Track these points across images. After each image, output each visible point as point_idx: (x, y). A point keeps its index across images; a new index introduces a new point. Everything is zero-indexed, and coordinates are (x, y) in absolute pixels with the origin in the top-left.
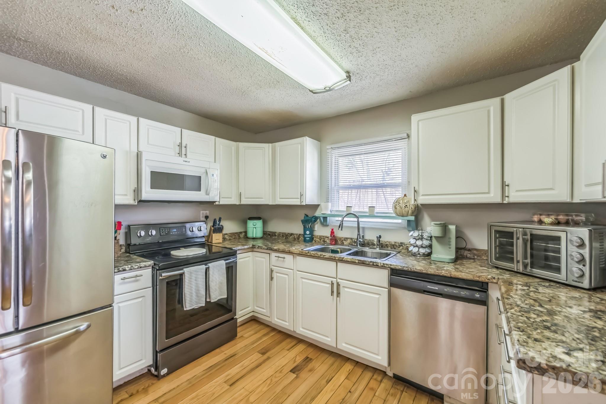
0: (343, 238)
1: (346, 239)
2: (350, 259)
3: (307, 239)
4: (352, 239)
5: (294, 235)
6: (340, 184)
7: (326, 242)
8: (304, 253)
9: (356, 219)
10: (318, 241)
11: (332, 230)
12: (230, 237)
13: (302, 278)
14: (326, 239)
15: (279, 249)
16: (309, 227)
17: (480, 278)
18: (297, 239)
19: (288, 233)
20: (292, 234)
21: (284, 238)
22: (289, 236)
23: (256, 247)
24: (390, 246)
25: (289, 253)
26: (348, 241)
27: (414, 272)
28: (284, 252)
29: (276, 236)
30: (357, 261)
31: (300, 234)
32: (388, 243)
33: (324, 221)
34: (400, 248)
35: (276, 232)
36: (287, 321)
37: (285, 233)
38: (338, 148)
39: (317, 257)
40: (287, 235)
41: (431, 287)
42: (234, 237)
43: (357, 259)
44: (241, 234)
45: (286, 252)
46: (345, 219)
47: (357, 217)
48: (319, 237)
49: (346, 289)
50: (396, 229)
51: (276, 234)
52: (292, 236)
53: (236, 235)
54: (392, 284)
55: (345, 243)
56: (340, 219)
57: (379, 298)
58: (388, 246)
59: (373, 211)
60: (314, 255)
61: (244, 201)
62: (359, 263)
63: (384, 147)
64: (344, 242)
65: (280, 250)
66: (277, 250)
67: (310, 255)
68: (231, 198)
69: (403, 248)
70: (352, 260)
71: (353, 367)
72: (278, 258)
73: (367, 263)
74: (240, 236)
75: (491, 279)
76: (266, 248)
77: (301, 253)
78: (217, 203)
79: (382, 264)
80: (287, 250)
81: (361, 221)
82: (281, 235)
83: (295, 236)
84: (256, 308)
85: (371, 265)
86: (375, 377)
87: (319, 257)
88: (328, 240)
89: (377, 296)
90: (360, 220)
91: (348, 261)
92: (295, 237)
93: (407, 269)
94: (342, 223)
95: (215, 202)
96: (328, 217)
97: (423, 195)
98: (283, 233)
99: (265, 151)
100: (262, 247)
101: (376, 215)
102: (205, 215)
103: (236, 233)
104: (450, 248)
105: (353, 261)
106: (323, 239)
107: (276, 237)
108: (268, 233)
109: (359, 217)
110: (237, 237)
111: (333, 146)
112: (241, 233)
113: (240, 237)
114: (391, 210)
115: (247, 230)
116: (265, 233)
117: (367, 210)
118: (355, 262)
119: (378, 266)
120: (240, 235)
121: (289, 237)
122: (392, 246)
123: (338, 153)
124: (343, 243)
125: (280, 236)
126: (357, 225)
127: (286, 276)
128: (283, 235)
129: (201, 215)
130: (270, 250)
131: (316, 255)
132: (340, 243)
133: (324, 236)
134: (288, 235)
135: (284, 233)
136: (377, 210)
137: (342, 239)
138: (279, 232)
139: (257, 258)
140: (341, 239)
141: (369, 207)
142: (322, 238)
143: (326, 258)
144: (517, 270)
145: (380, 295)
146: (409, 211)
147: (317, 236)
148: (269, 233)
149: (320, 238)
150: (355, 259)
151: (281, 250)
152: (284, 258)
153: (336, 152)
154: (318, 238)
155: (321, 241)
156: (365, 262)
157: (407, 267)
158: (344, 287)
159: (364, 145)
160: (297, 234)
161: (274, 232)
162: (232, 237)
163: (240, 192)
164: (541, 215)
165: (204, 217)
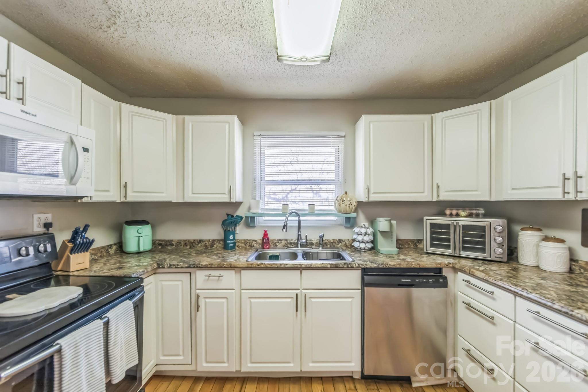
0: (275, 239)
1: (280, 241)
2: (320, 264)
3: (230, 245)
4: (286, 240)
5: (205, 241)
6: (266, 178)
7: (254, 246)
8: (255, 266)
9: (297, 218)
10: (242, 246)
11: (266, 232)
12: (93, 256)
13: (250, 298)
14: (254, 243)
15: (212, 264)
16: (232, 230)
17: (441, 265)
18: (209, 247)
19: (194, 240)
20: (200, 241)
21: (188, 247)
22: (197, 243)
23: (166, 267)
24: (329, 245)
25: (231, 267)
26: (282, 243)
27: (389, 268)
28: (221, 267)
29: (173, 245)
30: (329, 266)
31: (214, 240)
32: (327, 242)
33: (250, 222)
34: (339, 245)
35: (172, 241)
36: (225, 360)
37: (189, 240)
38: (269, 136)
39: (275, 267)
40: (192, 243)
41: (405, 280)
42: (99, 255)
43: (329, 263)
44: (110, 248)
45: (225, 267)
46: (290, 218)
47: (298, 215)
48: (243, 241)
49: (313, 300)
50: (333, 226)
51: (173, 243)
52: (201, 243)
53: (103, 250)
54: (364, 284)
55: (279, 245)
56: (284, 218)
57: (351, 302)
58: (327, 244)
59: (314, 208)
60: (270, 266)
61: (132, 197)
62: (331, 267)
63: (323, 143)
64: (277, 244)
65: (213, 266)
66: (209, 266)
67: (264, 266)
68: (108, 191)
69: (342, 245)
70: (322, 265)
71: (322, 386)
72: (209, 278)
73: (341, 266)
74: (109, 252)
75: (449, 264)
76: (187, 266)
77: (251, 266)
78: (85, 200)
79: (357, 265)
80: (226, 265)
81: (303, 220)
82: (183, 243)
83: (207, 242)
84: (162, 358)
85: (345, 267)
86: (348, 386)
87: (278, 267)
88: (256, 244)
89: (350, 300)
90: (302, 218)
91: (318, 267)
92: (207, 245)
93: (382, 266)
94: (287, 223)
95: (81, 198)
96: (256, 217)
97: (374, 193)
98: (184, 241)
99: (166, 124)
100: (178, 265)
101: (316, 213)
102: (43, 221)
103: (103, 248)
104: (392, 241)
105: (324, 266)
106: (249, 243)
107: (174, 247)
108: (157, 242)
109: (300, 215)
110: (105, 254)
111: (263, 133)
112: (110, 246)
113: (110, 254)
114: (333, 208)
115: (123, 241)
116: (154, 243)
117: (307, 208)
118: (327, 267)
119: (353, 267)
120: (109, 250)
121: (196, 246)
122: (331, 244)
123: (268, 142)
124: (276, 246)
125: (181, 245)
126: (298, 225)
127: (224, 300)
128: (185, 244)
129: (36, 223)
130: (194, 267)
131: (273, 265)
132: (272, 246)
133: (249, 240)
134: (194, 242)
135: (186, 240)
136: (317, 208)
137: (275, 241)
138: (178, 240)
139: (164, 283)
140: (273, 241)
141: (309, 204)
142: (247, 243)
143: (288, 267)
144: (454, 254)
145: (353, 297)
146: (352, 208)
147: (241, 240)
148: (160, 242)
149: (245, 242)
150: (326, 264)
151: (216, 266)
152: (220, 276)
153: (265, 141)
154: (242, 243)
155: (247, 246)
156: (338, 266)
157: (382, 264)
158: (311, 298)
159: (300, 138)
160: (209, 241)
161: (168, 241)
162: (97, 256)
163: (126, 183)
164: (458, 210)
165: (42, 225)
